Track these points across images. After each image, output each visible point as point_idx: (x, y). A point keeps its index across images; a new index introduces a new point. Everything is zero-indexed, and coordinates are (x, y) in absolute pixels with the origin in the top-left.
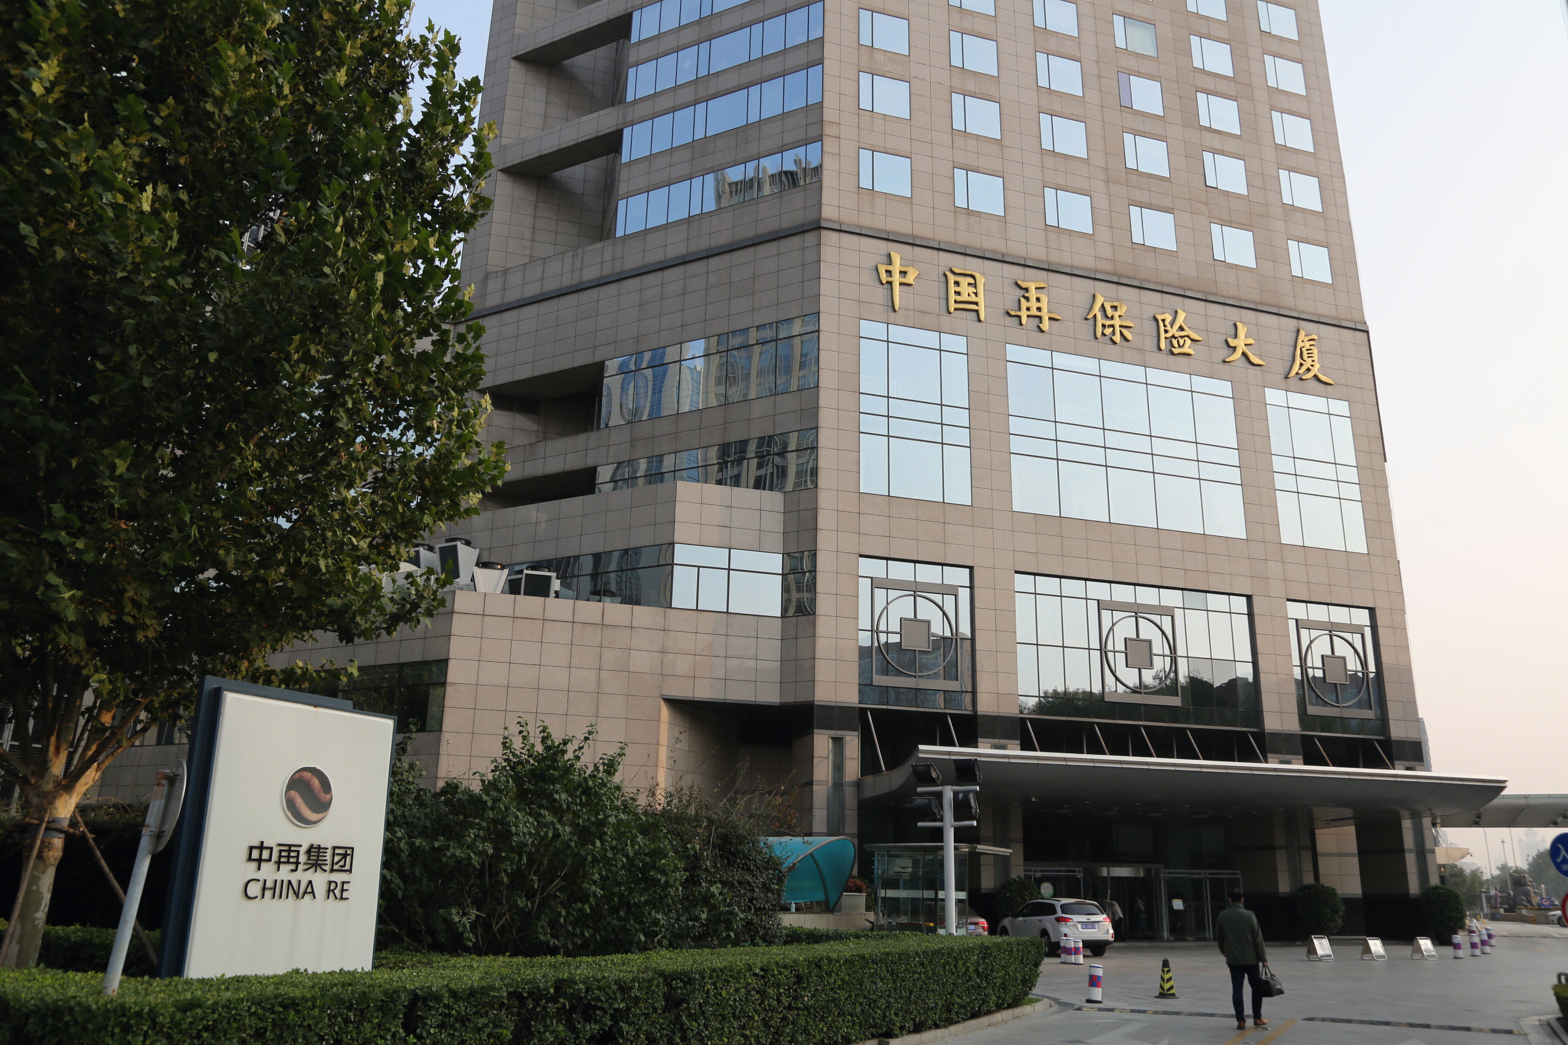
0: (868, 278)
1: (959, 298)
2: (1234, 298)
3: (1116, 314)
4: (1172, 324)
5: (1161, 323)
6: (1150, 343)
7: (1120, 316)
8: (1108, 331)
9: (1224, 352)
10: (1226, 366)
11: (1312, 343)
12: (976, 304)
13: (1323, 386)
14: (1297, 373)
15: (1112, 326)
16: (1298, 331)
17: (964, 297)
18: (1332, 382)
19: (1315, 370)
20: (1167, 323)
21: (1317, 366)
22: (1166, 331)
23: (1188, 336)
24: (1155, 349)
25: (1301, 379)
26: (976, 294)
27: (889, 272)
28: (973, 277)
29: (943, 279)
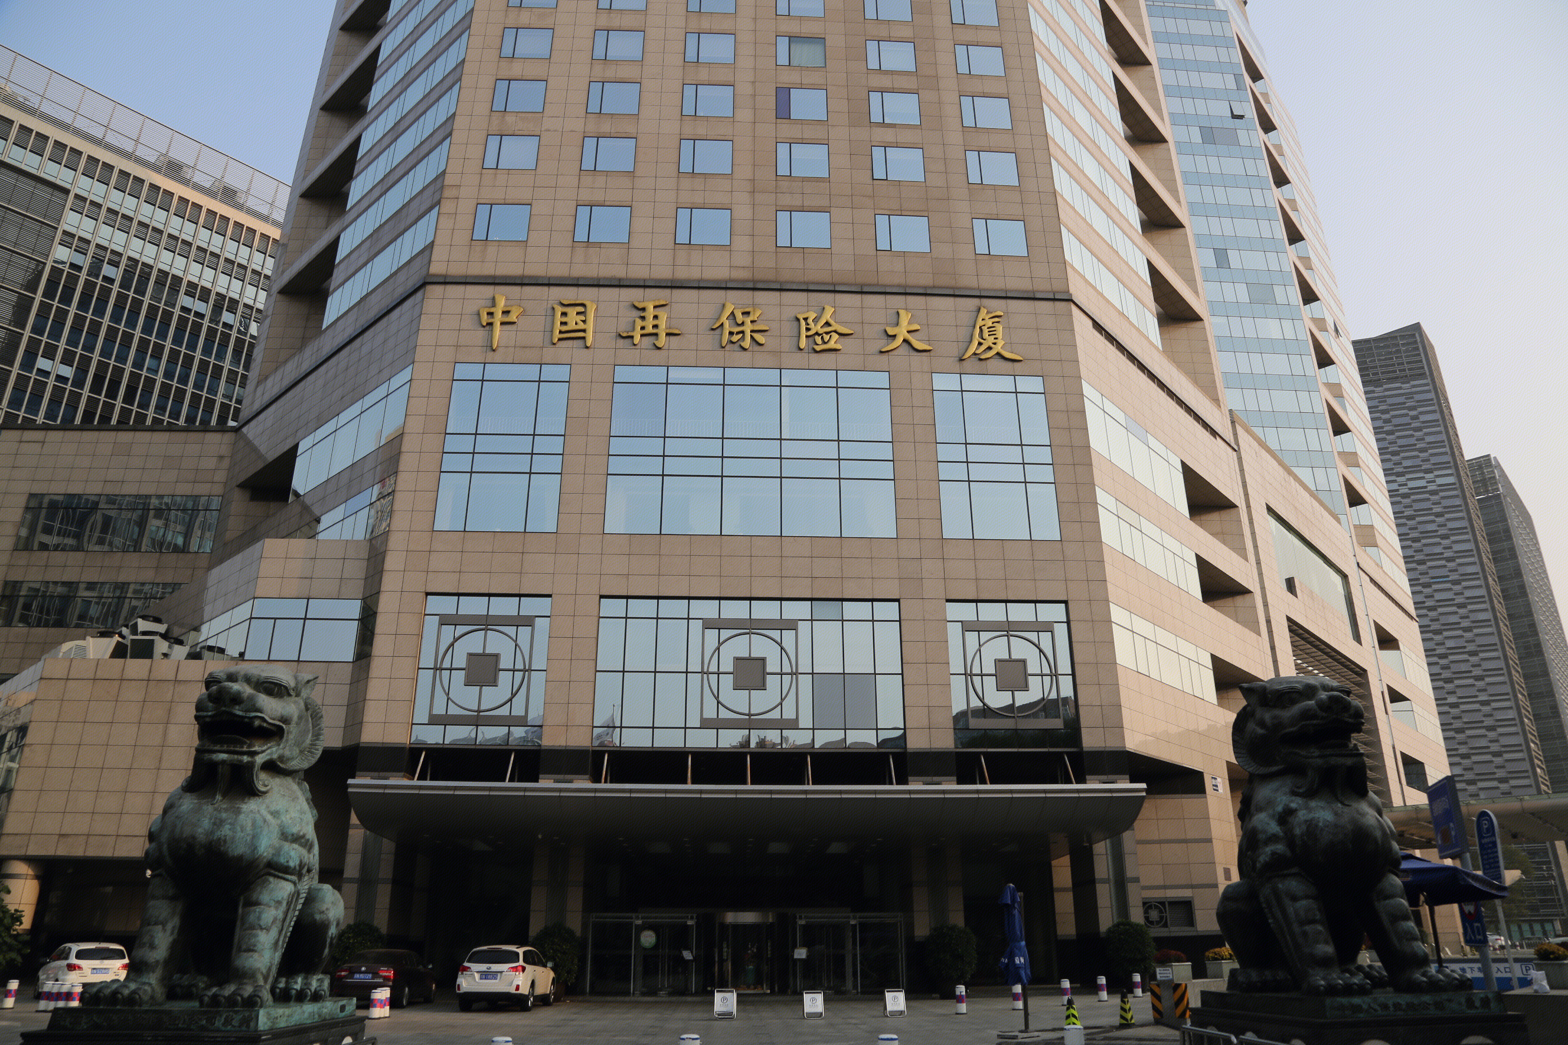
0: (468, 323)
1: (564, 328)
2: (899, 286)
3: (748, 320)
4: (816, 320)
5: (803, 323)
6: (787, 344)
7: (752, 322)
8: (735, 338)
9: (882, 344)
10: (885, 357)
11: (996, 319)
12: (584, 331)
13: (1010, 364)
14: (975, 354)
15: (743, 332)
16: (979, 310)
17: (572, 326)
18: (1021, 359)
19: (998, 348)
20: (810, 321)
21: (1000, 343)
22: (808, 329)
23: (835, 332)
24: (795, 349)
25: (980, 360)
26: (584, 322)
27: (490, 314)
28: (583, 305)
29: (550, 312)
